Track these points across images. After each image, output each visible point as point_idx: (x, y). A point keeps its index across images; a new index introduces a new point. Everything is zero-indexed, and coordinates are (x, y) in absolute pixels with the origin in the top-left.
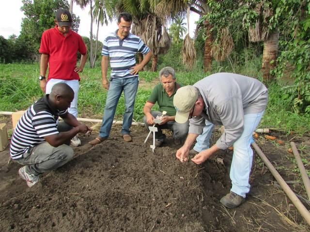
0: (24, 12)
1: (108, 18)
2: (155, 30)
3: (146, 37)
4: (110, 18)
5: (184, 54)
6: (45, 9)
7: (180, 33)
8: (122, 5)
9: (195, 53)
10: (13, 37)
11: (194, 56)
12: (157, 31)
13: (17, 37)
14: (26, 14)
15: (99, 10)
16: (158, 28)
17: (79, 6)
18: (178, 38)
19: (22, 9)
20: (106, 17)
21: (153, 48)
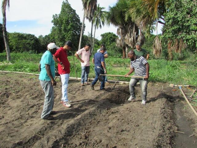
0: (53, 23)
1: (101, 23)
2: (135, 32)
3: (128, 37)
4: (103, 23)
5: (154, 49)
6: (66, 21)
7: (151, 31)
8: (114, 17)
9: (161, 48)
10: (41, 36)
11: (160, 50)
12: (136, 33)
13: (43, 37)
14: (55, 24)
15: (96, 18)
16: (136, 30)
17: (88, 20)
18: (149, 34)
19: (52, 22)
20: (100, 23)
21: (133, 44)
